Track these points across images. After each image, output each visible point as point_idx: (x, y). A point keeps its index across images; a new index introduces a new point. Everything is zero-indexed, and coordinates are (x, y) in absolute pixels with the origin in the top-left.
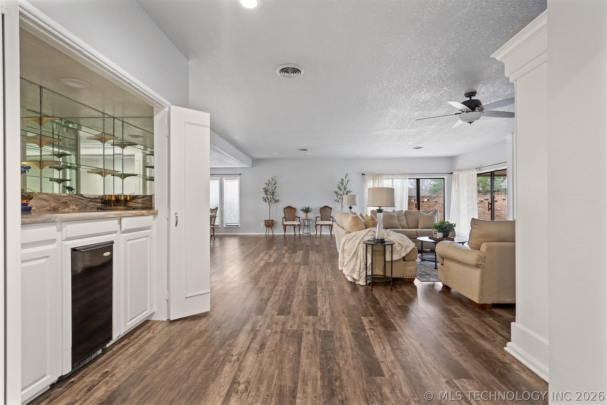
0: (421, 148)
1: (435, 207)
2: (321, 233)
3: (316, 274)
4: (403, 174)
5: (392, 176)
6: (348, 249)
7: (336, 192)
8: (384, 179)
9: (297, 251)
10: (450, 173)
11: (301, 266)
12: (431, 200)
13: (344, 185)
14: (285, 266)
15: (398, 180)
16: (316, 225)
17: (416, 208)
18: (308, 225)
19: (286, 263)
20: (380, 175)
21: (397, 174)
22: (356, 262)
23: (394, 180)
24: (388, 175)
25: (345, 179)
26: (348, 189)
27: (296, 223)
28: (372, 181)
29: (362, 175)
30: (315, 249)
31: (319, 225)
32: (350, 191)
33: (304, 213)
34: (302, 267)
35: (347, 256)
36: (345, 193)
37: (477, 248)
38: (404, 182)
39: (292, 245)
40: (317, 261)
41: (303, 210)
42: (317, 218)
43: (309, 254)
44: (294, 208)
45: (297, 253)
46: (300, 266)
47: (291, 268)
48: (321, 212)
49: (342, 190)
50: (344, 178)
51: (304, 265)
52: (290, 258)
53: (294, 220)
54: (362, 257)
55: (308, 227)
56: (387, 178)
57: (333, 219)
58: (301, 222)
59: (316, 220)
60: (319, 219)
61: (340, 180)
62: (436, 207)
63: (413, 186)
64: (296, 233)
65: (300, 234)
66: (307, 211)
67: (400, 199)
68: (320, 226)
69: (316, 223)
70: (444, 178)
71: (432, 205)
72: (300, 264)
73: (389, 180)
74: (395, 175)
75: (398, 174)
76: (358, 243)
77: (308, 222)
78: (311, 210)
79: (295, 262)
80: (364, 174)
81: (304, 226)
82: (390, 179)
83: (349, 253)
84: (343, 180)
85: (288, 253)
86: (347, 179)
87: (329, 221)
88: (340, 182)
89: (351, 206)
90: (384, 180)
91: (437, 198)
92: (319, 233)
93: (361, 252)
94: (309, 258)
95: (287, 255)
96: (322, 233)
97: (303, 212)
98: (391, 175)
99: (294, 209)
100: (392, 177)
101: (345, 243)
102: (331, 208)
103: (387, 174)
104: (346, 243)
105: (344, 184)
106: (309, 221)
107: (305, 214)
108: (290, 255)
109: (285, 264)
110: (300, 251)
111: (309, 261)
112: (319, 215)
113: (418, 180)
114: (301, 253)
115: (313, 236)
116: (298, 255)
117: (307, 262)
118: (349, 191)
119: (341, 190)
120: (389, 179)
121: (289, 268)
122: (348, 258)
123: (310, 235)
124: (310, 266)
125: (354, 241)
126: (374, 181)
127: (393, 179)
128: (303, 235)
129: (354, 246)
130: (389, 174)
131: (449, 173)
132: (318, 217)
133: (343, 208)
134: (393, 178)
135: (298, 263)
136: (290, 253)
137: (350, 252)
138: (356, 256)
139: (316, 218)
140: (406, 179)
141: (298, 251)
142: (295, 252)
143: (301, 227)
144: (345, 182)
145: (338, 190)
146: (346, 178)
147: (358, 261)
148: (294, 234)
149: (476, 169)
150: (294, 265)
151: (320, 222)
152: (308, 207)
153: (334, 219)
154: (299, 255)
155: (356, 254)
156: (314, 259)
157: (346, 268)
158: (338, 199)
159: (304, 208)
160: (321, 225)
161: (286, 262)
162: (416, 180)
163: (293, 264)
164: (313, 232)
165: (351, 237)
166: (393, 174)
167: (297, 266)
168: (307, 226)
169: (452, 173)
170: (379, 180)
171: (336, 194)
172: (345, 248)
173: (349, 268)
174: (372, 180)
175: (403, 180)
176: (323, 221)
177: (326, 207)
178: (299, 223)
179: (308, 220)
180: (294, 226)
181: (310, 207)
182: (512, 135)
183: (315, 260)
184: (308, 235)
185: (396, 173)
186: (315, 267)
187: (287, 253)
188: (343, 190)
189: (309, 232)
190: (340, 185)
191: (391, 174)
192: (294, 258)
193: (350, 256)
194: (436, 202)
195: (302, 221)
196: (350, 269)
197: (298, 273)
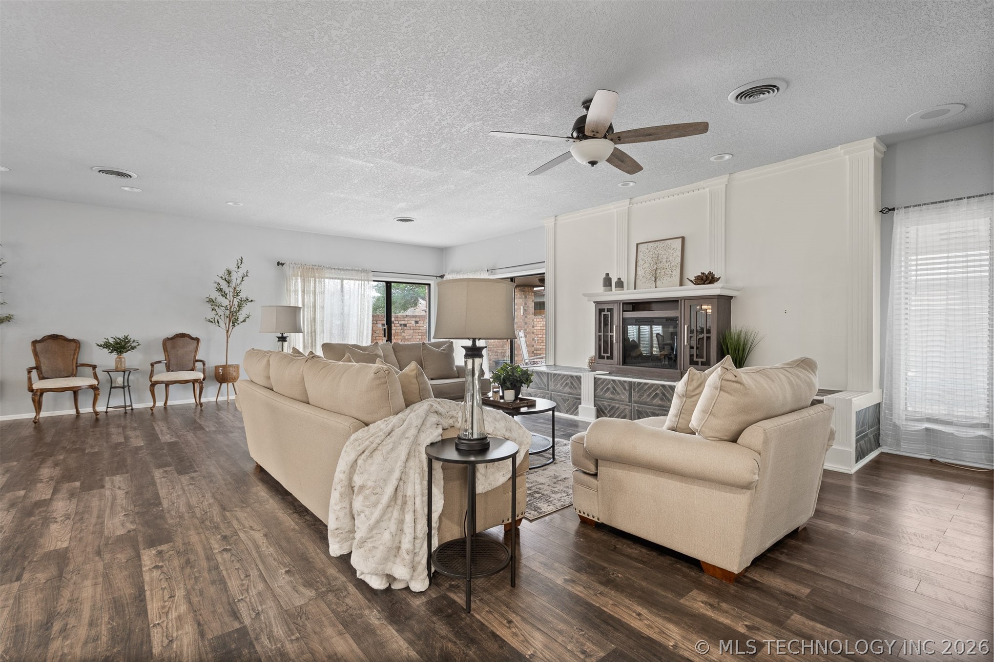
0: (411, 220)
1: (403, 334)
2: (166, 403)
3: (223, 582)
4: (363, 271)
5: (342, 272)
6: (370, 484)
7: (211, 301)
8: (327, 278)
9: (101, 480)
10: (440, 277)
11: (142, 552)
12: (397, 322)
13: (233, 285)
14: (60, 576)
15: (352, 282)
16: (153, 385)
17: (385, 336)
18: (126, 384)
19: (67, 548)
20: (317, 269)
21: (352, 270)
22: (401, 522)
23: (345, 282)
24: (333, 271)
25: (236, 270)
26: (243, 295)
27: (83, 381)
28: (299, 280)
29: (278, 265)
30: (169, 459)
31: (162, 382)
32: (250, 300)
33: (111, 352)
34: (148, 557)
35: (368, 507)
36: (237, 303)
37: (726, 438)
38: (364, 286)
39: (74, 455)
40: (197, 511)
41: (107, 345)
42: (155, 365)
43: (154, 484)
44: (73, 340)
45: (103, 487)
46: (138, 556)
47: (96, 577)
48: (165, 349)
49: (228, 297)
50: (233, 268)
51: (152, 543)
52: (80, 516)
53: (73, 374)
54: (418, 501)
55: (126, 389)
56: (331, 276)
57: (204, 364)
58: (99, 377)
59: (152, 371)
60: (161, 367)
61: (222, 272)
62: (405, 335)
63: (381, 294)
64: (80, 410)
65: (96, 413)
66: (124, 347)
67: (358, 320)
68: (164, 385)
69: (154, 379)
70: (429, 285)
71: (399, 331)
72: (129, 541)
73: (336, 280)
74: (347, 272)
75: (354, 270)
76: (403, 457)
77: (126, 377)
78: (134, 344)
79: (109, 538)
80: (282, 264)
81: (111, 388)
82: (338, 279)
83: (373, 498)
84: (229, 273)
85: (63, 494)
86: (242, 271)
87: (193, 370)
88: (224, 277)
89: (284, 335)
90: (327, 280)
91: (406, 319)
92: (160, 404)
93: (416, 487)
94: (160, 504)
95: (61, 506)
96: (169, 403)
97: (106, 351)
98: (339, 271)
99: (76, 344)
100: (342, 274)
101: (356, 461)
102: (197, 340)
103: (332, 269)
104: (360, 462)
105: (234, 281)
106: (127, 373)
107: (114, 355)
108: (75, 501)
109: (61, 558)
110: (114, 475)
111: (167, 515)
112: (162, 357)
113: (388, 285)
114: (123, 485)
115: (141, 412)
116: (110, 498)
117: (158, 521)
118: (247, 299)
119: (225, 295)
120: (336, 278)
121: (85, 577)
122: (372, 514)
123: (132, 409)
124: (179, 541)
125: (388, 453)
126: (304, 280)
127: (342, 280)
128: (106, 412)
129: (391, 471)
130: (336, 267)
131: (437, 276)
132: (160, 362)
133: (229, 339)
134: (344, 277)
135: (120, 539)
136: (72, 495)
137: (378, 490)
138: (399, 502)
139: (152, 365)
140: (368, 281)
141: (107, 478)
142: (93, 483)
143: (101, 391)
144: (235, 278)
145: (215, 295)
146: (238, 268)
147: (409, 518)
148: (74, 412)
149: (487, 270)
150: (107, 556)
151: (163, 376)
152: (127, 338)
153: (206, 366)
154: (114, 498)
155: (400, 494)
156: (182, 502)
157: (362, 550)
158: (217, 318)
159: (111, 341)
160: (168, 384)
161: (65, 545)
162: (385, 283)
163: (99, 553)
164: (140, 401)
165: (378, 441)
166: (343, 270)
167: (121, 557)
168: (123, 387)
169: (442, 277)
170: (317, 280)
171: (209, 305)
172: (358, 480)
173: (374, 547)
174: (300, 278)
175: (363, 282)
176: (173, 371)
177: (183, 335)
178: (95, 382)
179: (124, 372)
180: (75, 391)
181: (132, 337)
182: (555, 220)
183: (190, 507)
184: (126, 413)
185: (349, 268)
186: (201, 541)
187: (60, 495)
188: (230, 296)
189: (128, 403)
190: (224, 285)
191: (340, 269)
192: (98, 517)
193: (380, 507)
194: (405, 325)
195: (102, 376)
196: (381, 547)
197: (140, 597)
